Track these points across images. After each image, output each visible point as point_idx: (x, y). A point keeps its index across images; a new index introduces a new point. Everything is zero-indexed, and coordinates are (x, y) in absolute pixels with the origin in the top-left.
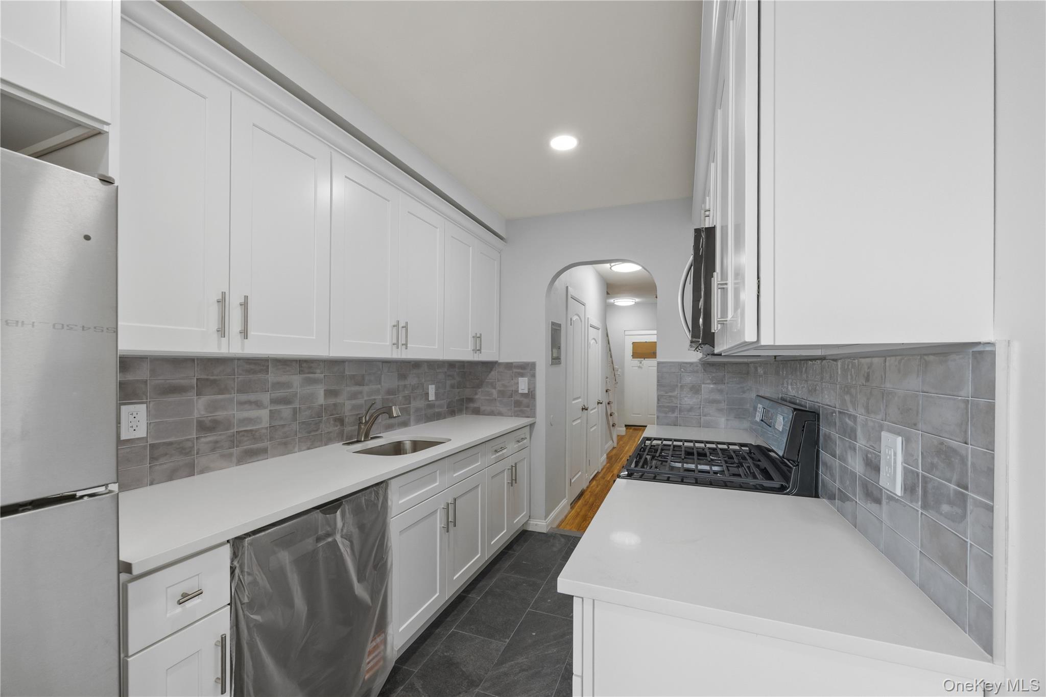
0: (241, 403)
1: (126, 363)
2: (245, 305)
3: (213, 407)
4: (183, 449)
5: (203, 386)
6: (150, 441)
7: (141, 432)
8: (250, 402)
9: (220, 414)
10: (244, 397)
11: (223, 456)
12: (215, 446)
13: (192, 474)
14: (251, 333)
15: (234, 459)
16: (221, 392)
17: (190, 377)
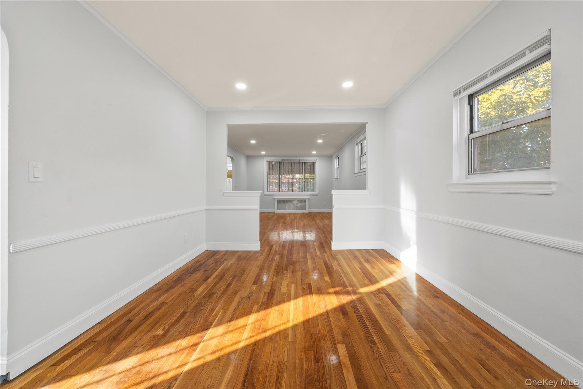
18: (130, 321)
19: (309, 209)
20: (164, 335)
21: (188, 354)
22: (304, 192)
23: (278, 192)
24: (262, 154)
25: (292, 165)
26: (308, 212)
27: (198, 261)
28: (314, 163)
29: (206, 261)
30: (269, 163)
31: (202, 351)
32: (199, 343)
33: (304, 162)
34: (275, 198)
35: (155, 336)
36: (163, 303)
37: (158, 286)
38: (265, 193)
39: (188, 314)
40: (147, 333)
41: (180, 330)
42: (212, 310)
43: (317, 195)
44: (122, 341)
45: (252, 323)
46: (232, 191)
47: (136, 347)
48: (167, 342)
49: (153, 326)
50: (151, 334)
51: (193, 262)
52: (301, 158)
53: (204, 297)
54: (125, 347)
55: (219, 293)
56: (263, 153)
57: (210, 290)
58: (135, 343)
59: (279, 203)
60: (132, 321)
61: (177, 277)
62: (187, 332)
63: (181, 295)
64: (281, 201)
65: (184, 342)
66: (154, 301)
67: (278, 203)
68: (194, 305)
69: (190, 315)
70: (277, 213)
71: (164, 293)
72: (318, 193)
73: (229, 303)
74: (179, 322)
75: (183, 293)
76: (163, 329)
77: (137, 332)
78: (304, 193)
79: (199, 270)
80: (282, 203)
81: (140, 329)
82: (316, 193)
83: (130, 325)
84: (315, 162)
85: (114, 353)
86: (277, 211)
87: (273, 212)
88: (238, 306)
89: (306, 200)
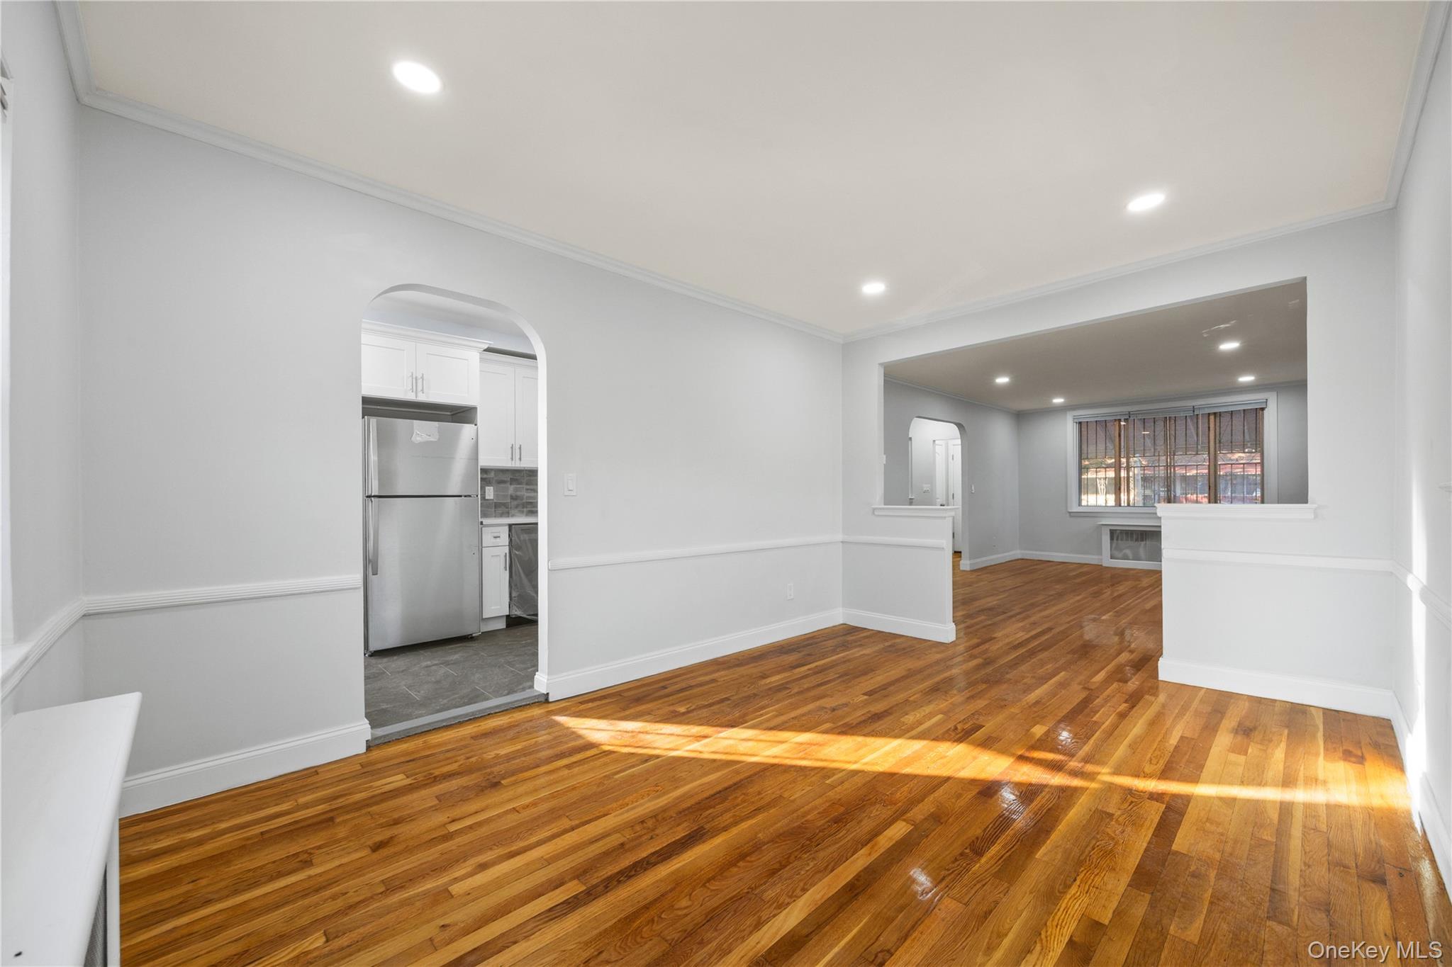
0: (527, 489)
1: (484, 471)
2: (520, 448)
3: (516, 490)
4: (505, 505)
5: (513, 481)
6: (495, 501)
7: (492, 498)
8: (531, 490)
9: (519, 493)
10: (528, 487)
11: (520, 511)
12: (517, 507)
13: (508, 516)
14: (522, 459)
15: (525, 513)
16: (519, 484)
17: (507, 477)
18: (664, 687)
20: (684, 714)
21: (690, 741)
24: (1055, 404)
25: (1165, 426)
27: (813, 638)
28: (1258, 412)
29: (825, 641)
30: (1084, 426)
31: (705, 745)
32: (710, 737)
33: (1215, 414)
34: (1102, 524)
35: (674, 712)
36: (714, 681)
37: (726, 658)
38: (1070, 511)
39: (729, 702)
40: (670, 705)
41: (704, 715)
42: (762, 708)
44: (642, 704)
45: (797, 743)
46: (885, 504)
47: (650, 714)
48: (680, 723)
49: (681, 701)
50: (671, 708)
51: (803, 638)
52: (1198, 403)
53: (770, 689)
54: (640, 711)
55: (796, 690)
56: (1058, 401)
57: (787, 683)
58: (652, 711)
59: (1117, 539)
60: (666, 688)
61: (759, 653)
62: (708, 721)
63: (743, 676)
64: (1122, 534)
65: (696, 730)
66: (706, 674)
67: (1112, 540)
68: (746, 694)
69: (729, 704)
70: (1106, 568)
71: (724, 669)
73: (794, 707)
74: (710, 707)
75: (747, 675)
76: (687, 708)
77: (660, 701)
79: (799, 652)
80: (1126, 540)
81: (666, 699)
83: (663, 691)
84: (1263, 409)
85: (628, 712)
86: (1107, 562)
87: (1094, 563)
88: (803, 715)
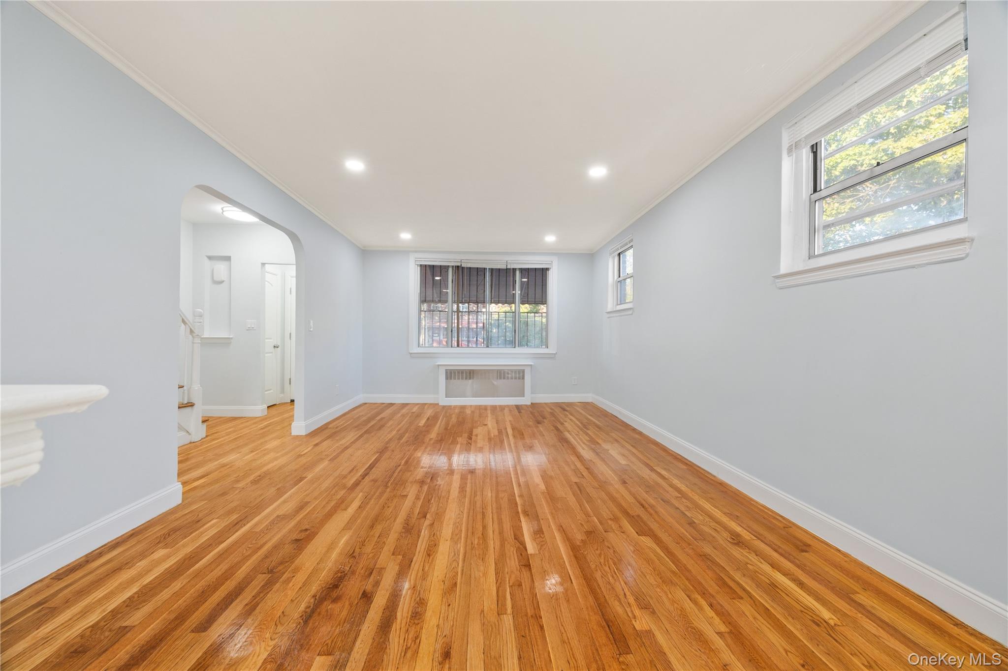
19: (532, 393)
22: (517, 347)
23: (448, 347)
24: (402, 240)
26: (529, 403)
28: (544, 272)
30: (423, 268)
33: (519, 269)
34: (437, 364)
38: (411, 352)
43: (552, 357)
52: (509, 258)
56: (406, 236)
59: (451, 379)
64: (455, 373)
67: (447, 378)
70: (444, 407)
72: (555, 352)
78: (518, 350)
80: (459, 379)
82: (551, 350)
84: (547, 269)
86: (444, 401)
87: (432, 402)
89: (523, 371)
